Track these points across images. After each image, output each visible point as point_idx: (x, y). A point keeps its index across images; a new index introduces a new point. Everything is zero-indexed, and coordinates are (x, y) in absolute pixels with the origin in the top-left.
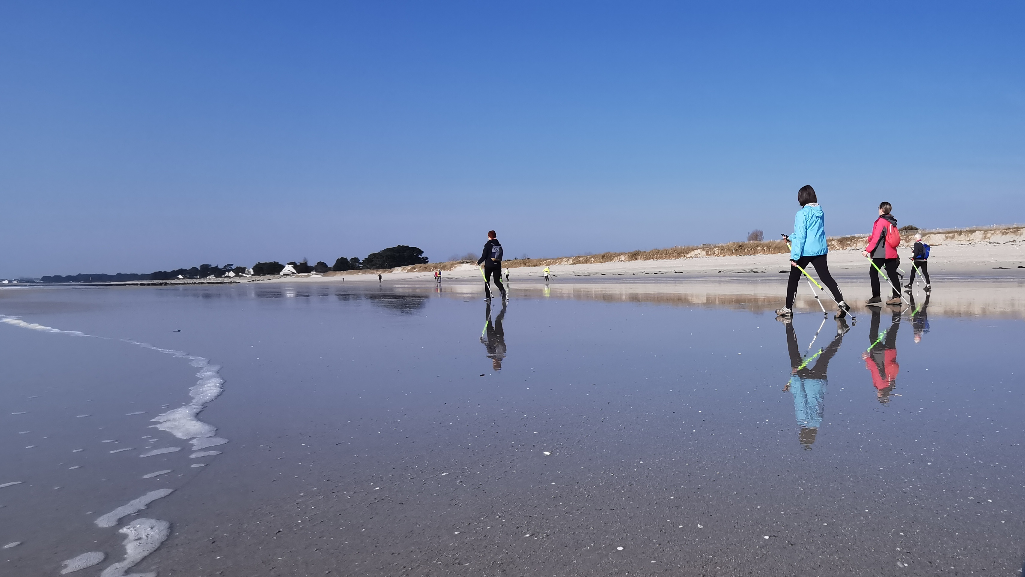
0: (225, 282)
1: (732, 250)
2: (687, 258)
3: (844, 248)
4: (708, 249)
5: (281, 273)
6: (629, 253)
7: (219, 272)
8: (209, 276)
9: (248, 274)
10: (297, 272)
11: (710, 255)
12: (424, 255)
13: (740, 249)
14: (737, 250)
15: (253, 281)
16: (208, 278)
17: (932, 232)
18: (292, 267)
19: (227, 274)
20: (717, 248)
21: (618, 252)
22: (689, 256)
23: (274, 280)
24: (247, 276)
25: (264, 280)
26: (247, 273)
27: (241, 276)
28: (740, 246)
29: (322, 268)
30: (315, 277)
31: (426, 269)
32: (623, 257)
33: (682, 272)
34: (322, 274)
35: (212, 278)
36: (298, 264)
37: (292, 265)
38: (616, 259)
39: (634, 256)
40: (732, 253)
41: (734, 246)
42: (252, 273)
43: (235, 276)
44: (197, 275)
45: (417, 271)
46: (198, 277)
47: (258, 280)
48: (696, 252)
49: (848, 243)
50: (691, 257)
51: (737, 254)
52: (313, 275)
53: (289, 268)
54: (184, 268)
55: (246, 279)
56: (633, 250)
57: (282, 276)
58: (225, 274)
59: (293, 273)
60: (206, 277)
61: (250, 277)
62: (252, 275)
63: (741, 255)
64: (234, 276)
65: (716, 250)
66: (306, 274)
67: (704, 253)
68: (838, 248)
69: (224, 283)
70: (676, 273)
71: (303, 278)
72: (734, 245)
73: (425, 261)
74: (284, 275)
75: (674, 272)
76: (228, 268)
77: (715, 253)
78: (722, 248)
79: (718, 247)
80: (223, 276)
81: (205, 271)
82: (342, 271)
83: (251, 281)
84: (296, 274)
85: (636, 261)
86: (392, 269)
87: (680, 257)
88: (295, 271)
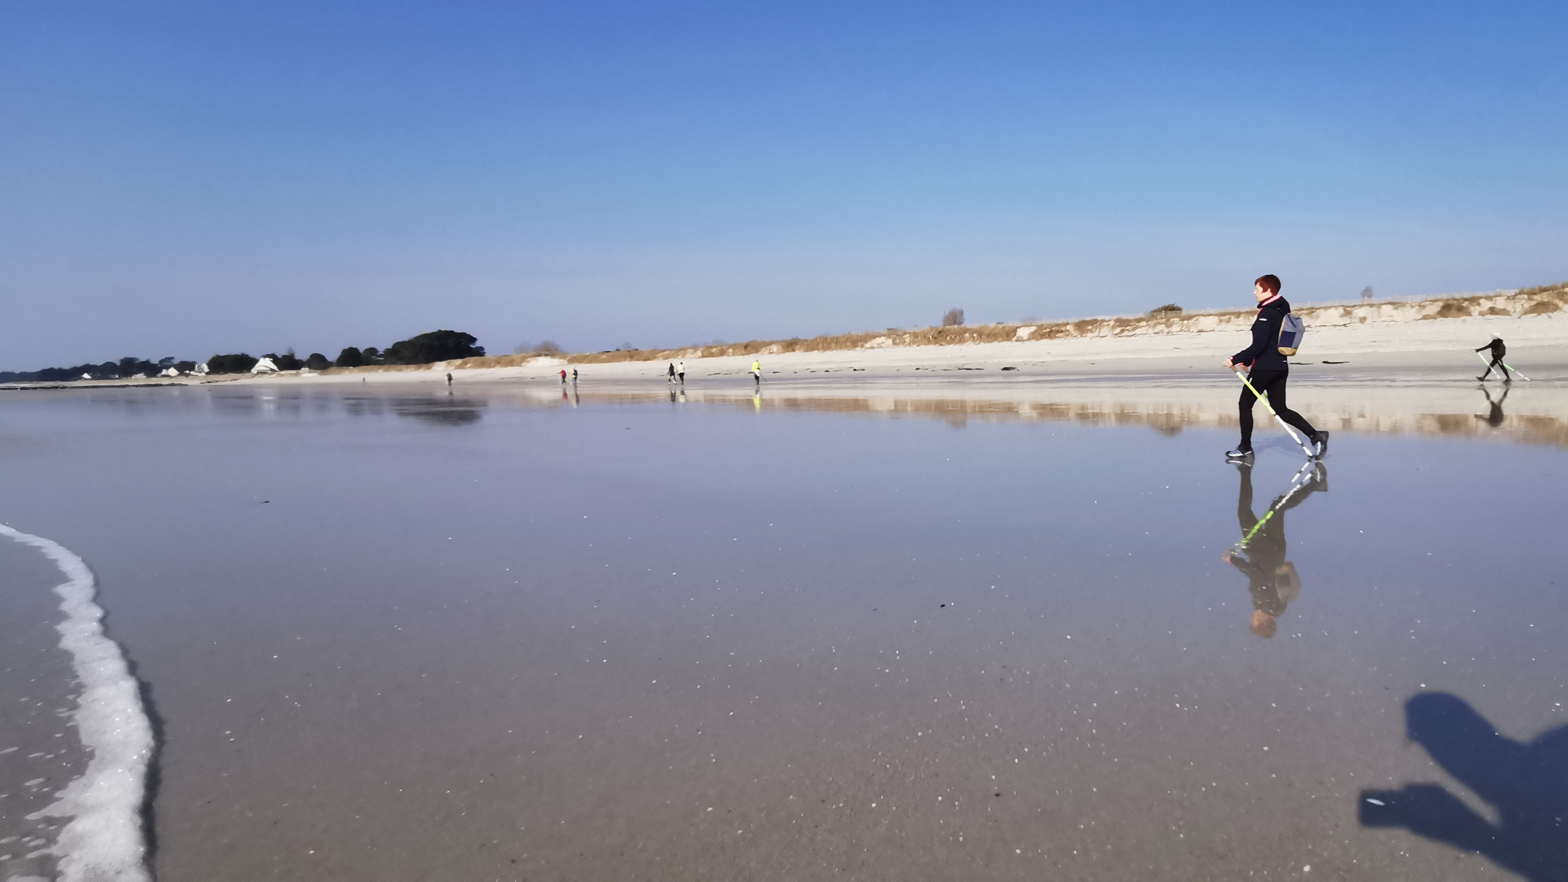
0: (163, 383)
1: (929, 338)
2: (866, 348)
3: (1084, 335)
4: (895, 335)
5: (254, 371)
6: (782, 341)
7: (151, 369)
8: (135, 375)
9: (200, 372)
10: (278, 368)
11: (897, 344)
12: (478, 344)
13: (939, 337)
14: (935, 338)
15: (209, 382)
16: (133, 377)
17: (1200, 313)
18: (271, 360)
19: (164, 372)
20: (908, 335)
21: (767, 340)
22: (868, 345)
23: (243, 380)
24: (197, 375)
25: (226, 381)
26: (198, 370)
27: (188, 375)
28: (940, 332)
29: (318, 363)
30: (307, 377)
31: (483, 365)
32: (774, 348)
33: (864, 370)
34: (319, 371)
35: (140, 378)
36: (280, 357)
37: (270, 358)
38: (765, 350)
39: (790, 345)
40: (929, 342)
41: (932, 333)
42: (206, 369)
43: (179, 375)
44: (115, 374)
45: (469, 367)
46: (117, 377)
47: (217, 381)
48: (878, 340)
49: (1088, 328)
50: (872, 348)
51: (935, 344)
52: (304, 373)
53: (265, 363)
54: (92, 363)
55: (198, 379)
56: (789, 337)
57: (256, 375)
58: (160, 371)
59: (272, 370)
60: (131, 376)
61: (202, 377)
62: (207, 374)
63: (942, 345)
64: (176, 375)
65: (907, 338)
66: (294, 372)
67: (890, 341)
68: (1075, 334)
69: (161, 385)
70: (855, 370)
71: (288, 378)
72: (932, 330)
73: (479, 352)
74: (257, 372)
75: (853, 369)
76: (166, 363)
77: (905, 342)
78: (915, 335)
79: (909, 333)
80: (159, 375)
81: (129, 367)
82: (351, 367)
83: (205, 383)
84: (276, 371)
85: (794, 353)
86: (431, 364)
87: (856, 346)
88: (274, 367)
